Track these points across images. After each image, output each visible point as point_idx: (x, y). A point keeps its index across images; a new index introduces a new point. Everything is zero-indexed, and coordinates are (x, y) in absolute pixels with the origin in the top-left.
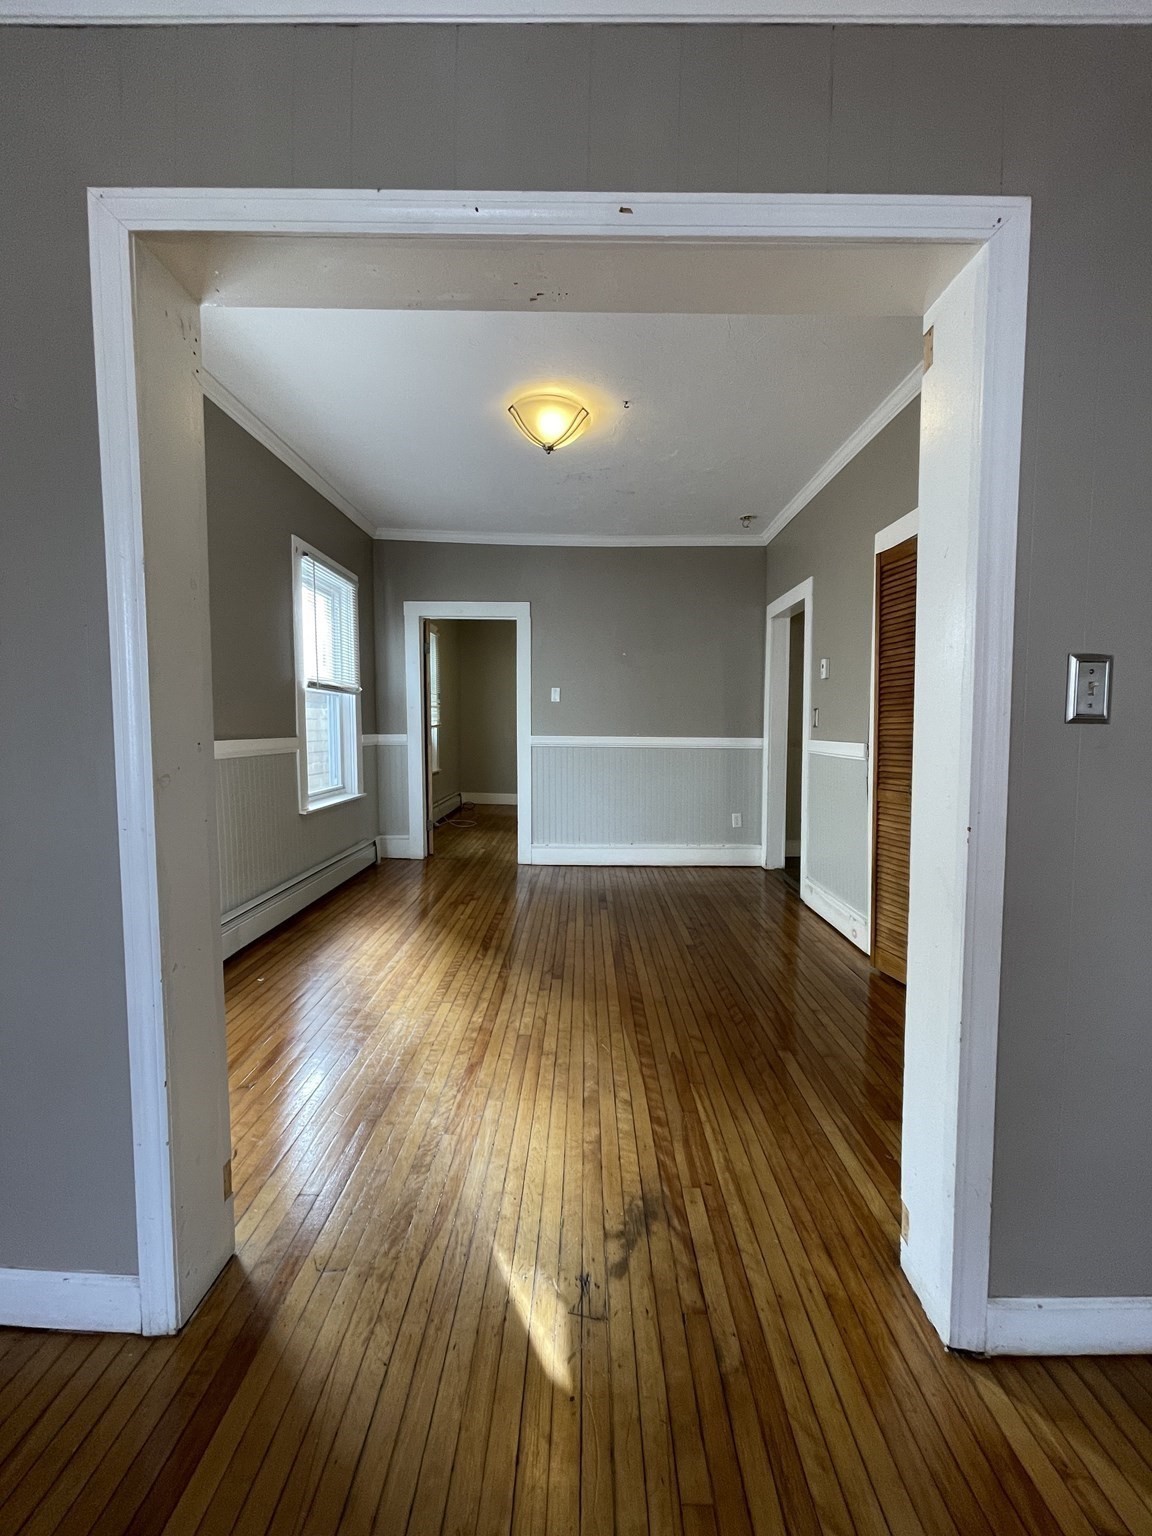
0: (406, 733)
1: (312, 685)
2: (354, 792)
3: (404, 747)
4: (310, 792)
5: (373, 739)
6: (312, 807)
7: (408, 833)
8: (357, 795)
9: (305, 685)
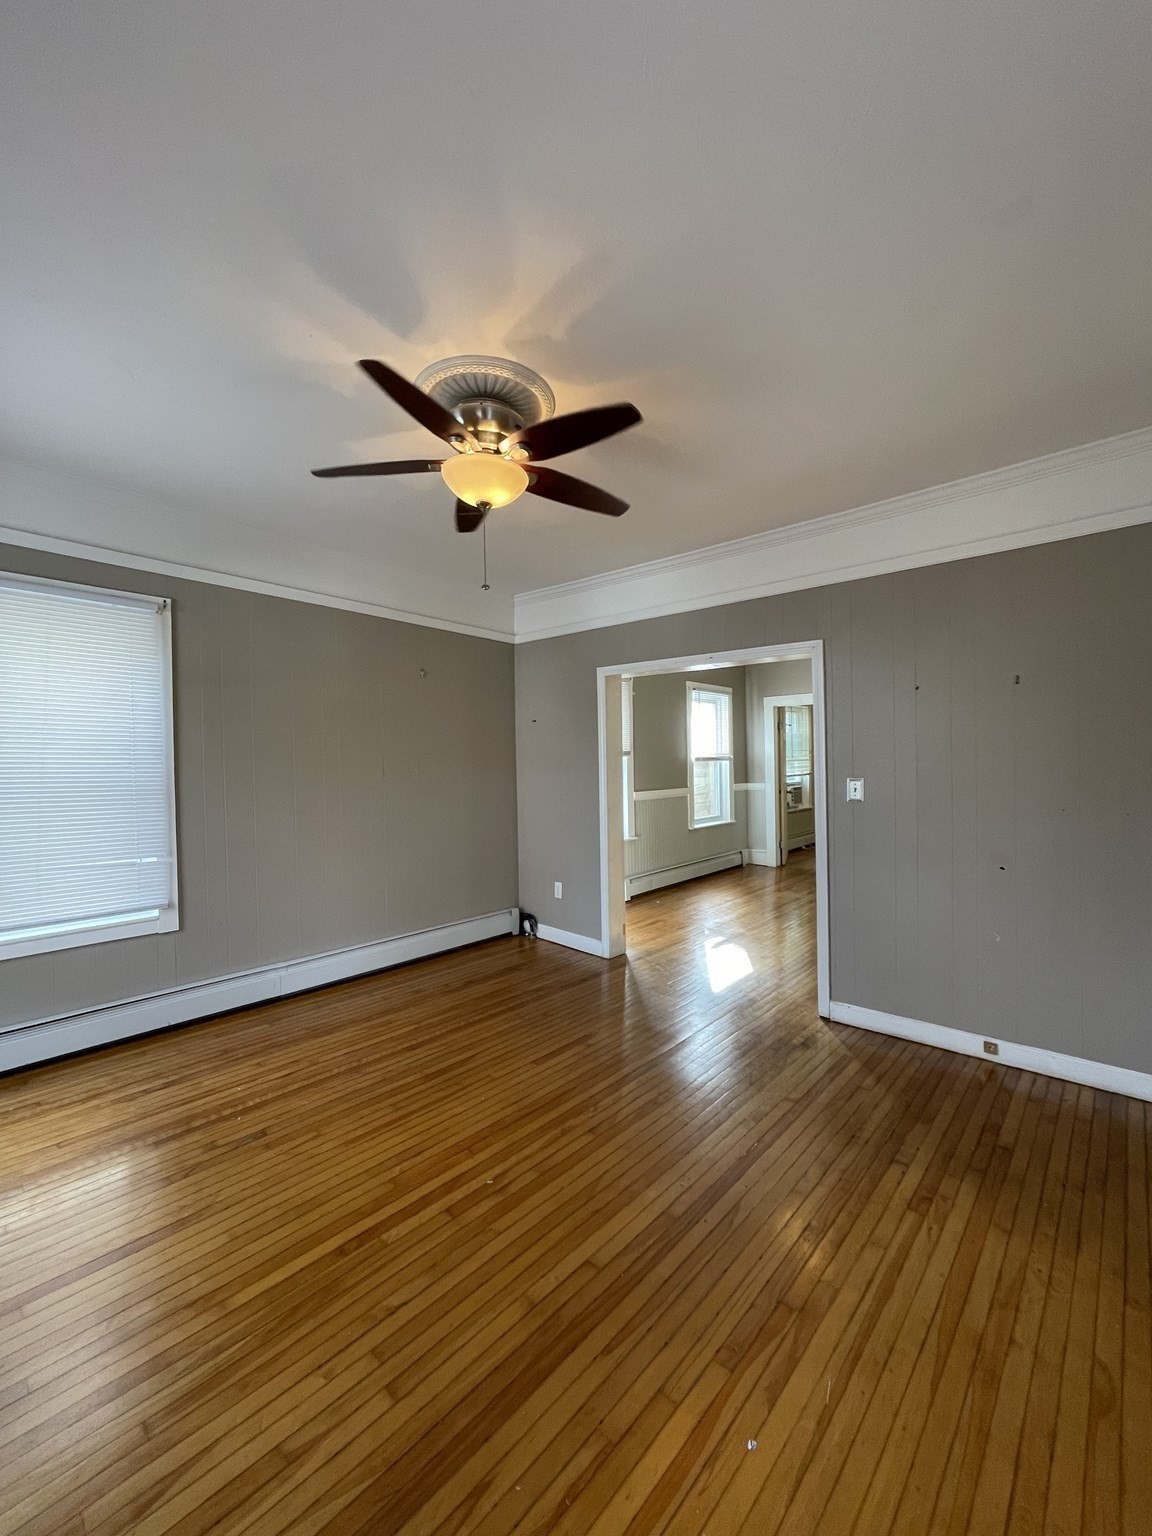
0: (764, 782)
1: (698, 759)
2: (728, 819)
3: (764, 792)
4: (696, 818)
5: (742, 786)
6: (697, 826)
7: (765, 848)
8: (729, 821)
9: (693, 760)
